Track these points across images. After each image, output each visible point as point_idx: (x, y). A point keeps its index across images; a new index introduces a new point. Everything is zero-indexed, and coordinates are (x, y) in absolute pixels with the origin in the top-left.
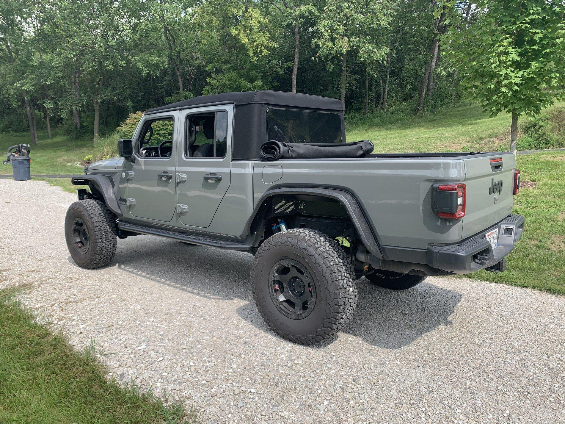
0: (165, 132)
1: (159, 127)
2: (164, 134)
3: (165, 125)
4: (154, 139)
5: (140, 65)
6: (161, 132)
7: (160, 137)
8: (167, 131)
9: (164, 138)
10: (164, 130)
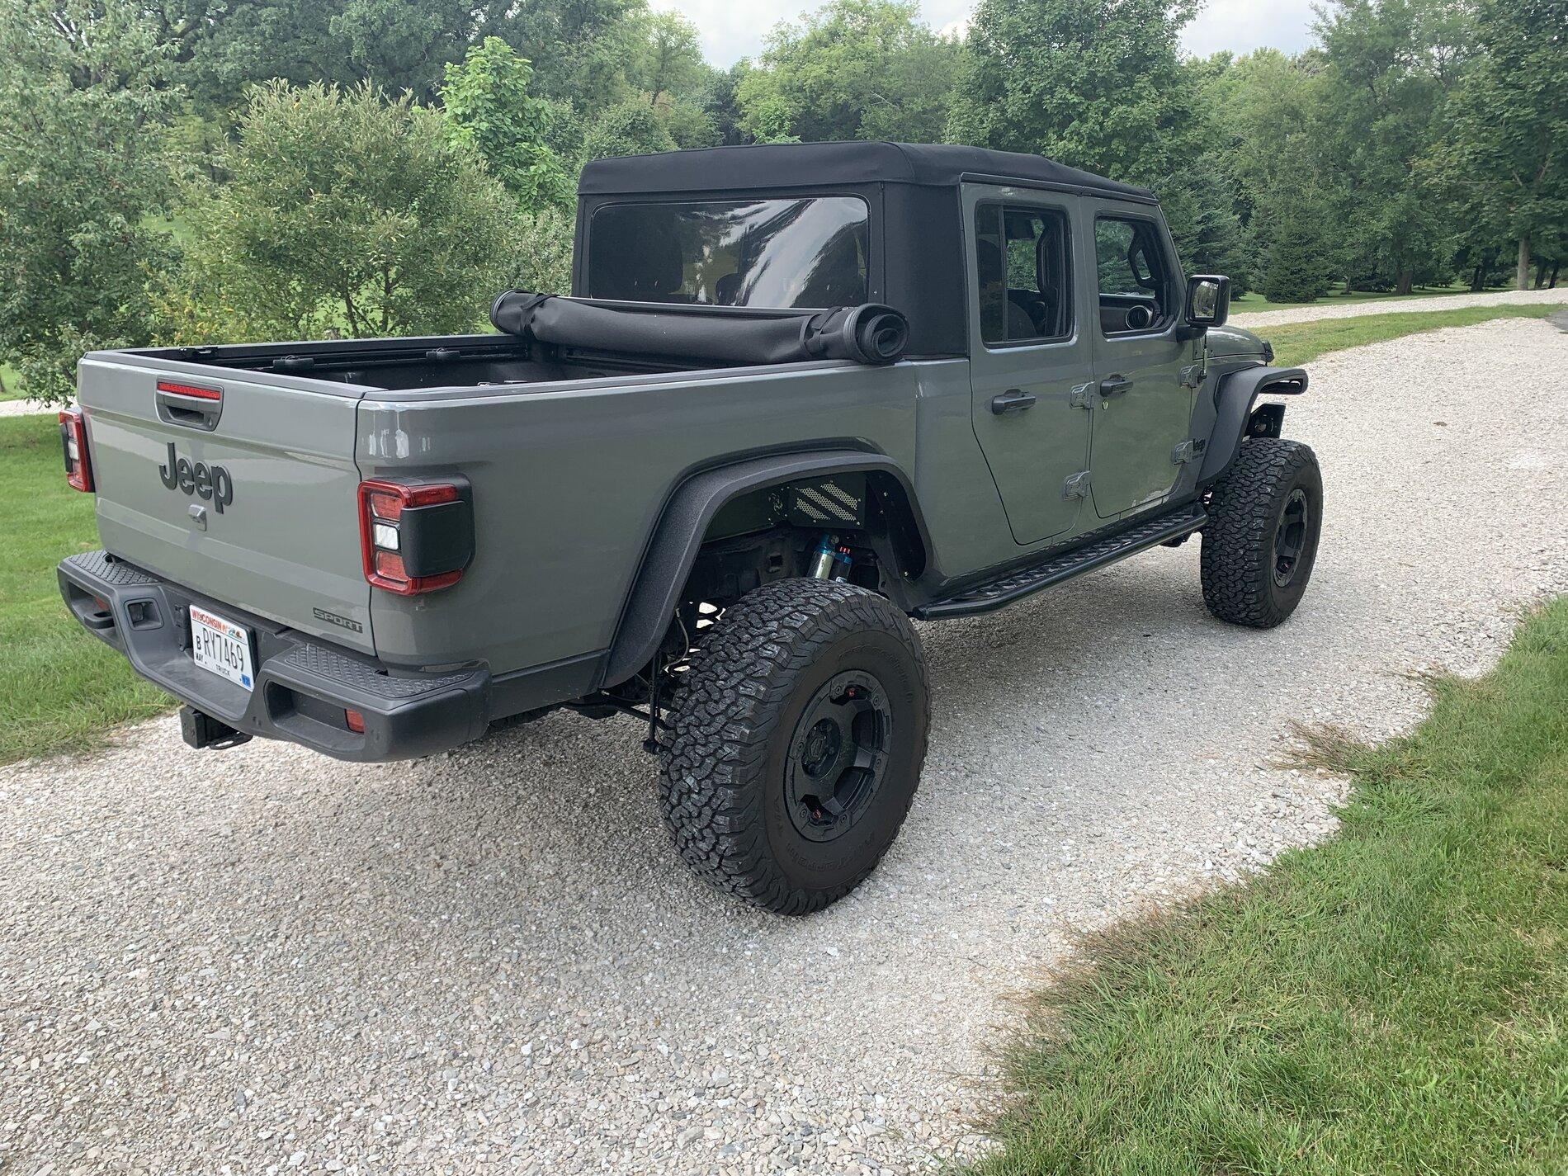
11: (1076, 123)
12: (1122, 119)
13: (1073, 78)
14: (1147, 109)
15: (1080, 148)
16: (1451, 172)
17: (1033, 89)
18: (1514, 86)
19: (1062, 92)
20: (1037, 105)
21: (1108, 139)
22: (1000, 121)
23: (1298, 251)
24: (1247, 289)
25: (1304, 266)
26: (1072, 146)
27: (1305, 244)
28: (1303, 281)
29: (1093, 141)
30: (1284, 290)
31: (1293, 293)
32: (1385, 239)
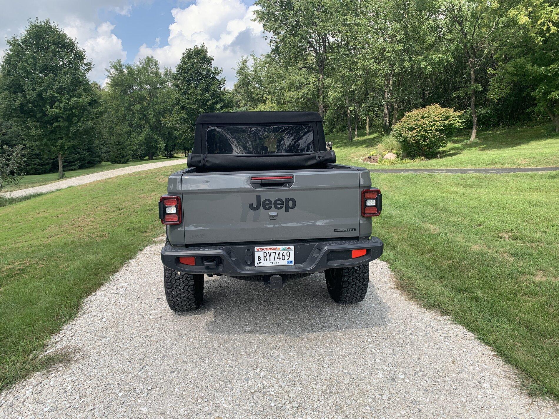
0: (433, 128)
1: (426, 124)
2: (431, 130)
3: (434, 121)
4: (421, 136)
5: (423, 64)
6: (428, 129)
7: (426, 134)
8: (435, 128)
9: (431, 134)
10: (432, 126)
11: (57, 103)
12: (76, 103)
13: (54, 87)
14: (85, 99)
15: (61, 111)
16: (173, 123)
17: (38, 90)
18: (188, 99)
19: (50, 92)
20: (40, 95)
21: (71, 109)
22: (23, 100)
23: (119, 147)
24: (102, 160)
25: (122, 152)
26: (57, 111)
27: (121, 145)
28: (123, 157)
29: (65, 109)
30: (117, 160)
31: (120, 161)
32: (144, 142)
